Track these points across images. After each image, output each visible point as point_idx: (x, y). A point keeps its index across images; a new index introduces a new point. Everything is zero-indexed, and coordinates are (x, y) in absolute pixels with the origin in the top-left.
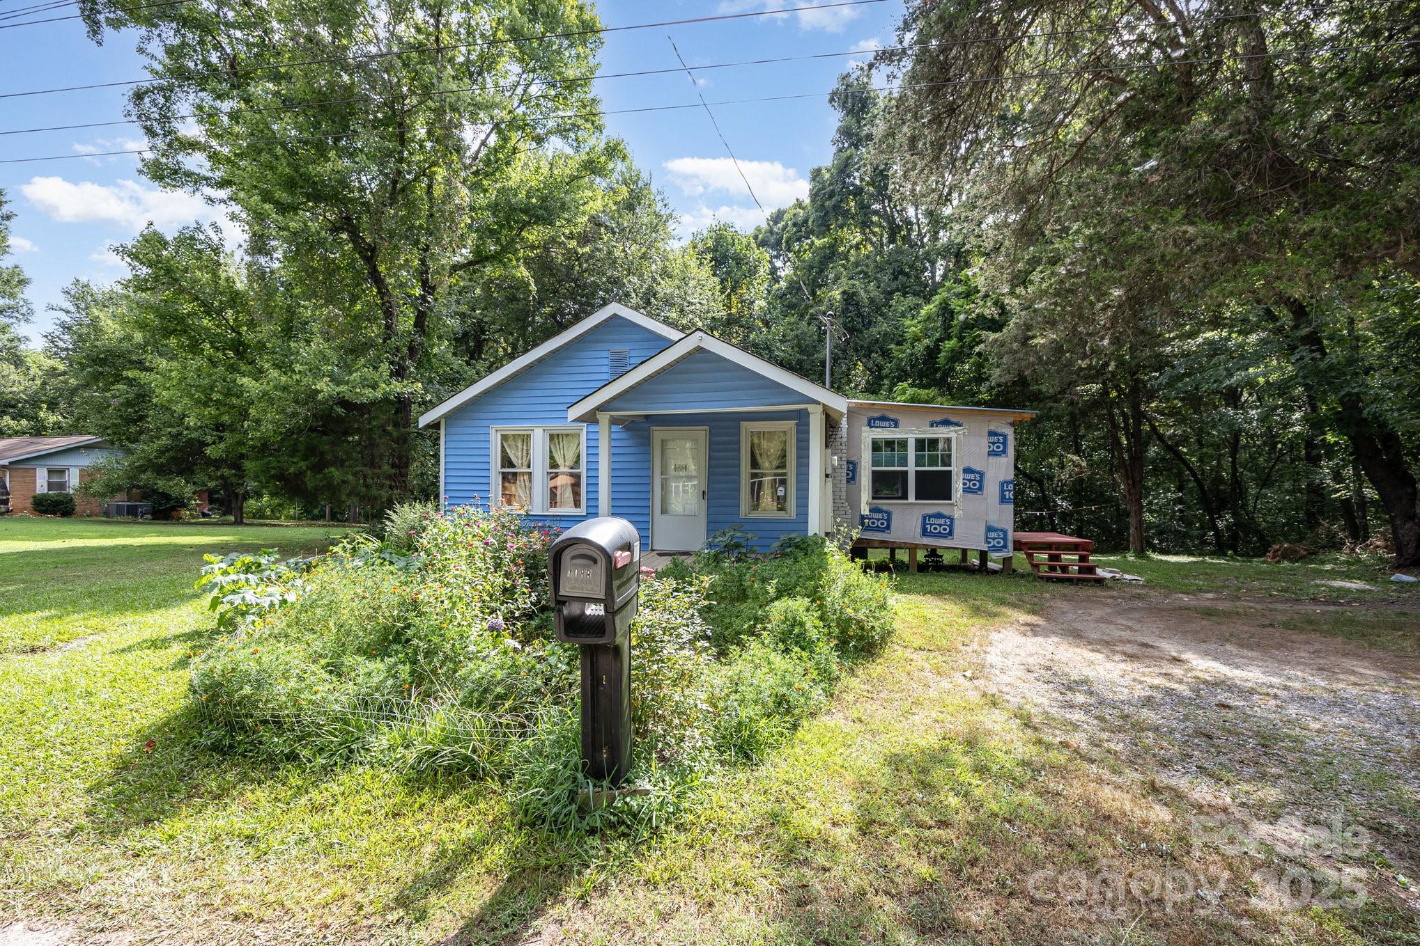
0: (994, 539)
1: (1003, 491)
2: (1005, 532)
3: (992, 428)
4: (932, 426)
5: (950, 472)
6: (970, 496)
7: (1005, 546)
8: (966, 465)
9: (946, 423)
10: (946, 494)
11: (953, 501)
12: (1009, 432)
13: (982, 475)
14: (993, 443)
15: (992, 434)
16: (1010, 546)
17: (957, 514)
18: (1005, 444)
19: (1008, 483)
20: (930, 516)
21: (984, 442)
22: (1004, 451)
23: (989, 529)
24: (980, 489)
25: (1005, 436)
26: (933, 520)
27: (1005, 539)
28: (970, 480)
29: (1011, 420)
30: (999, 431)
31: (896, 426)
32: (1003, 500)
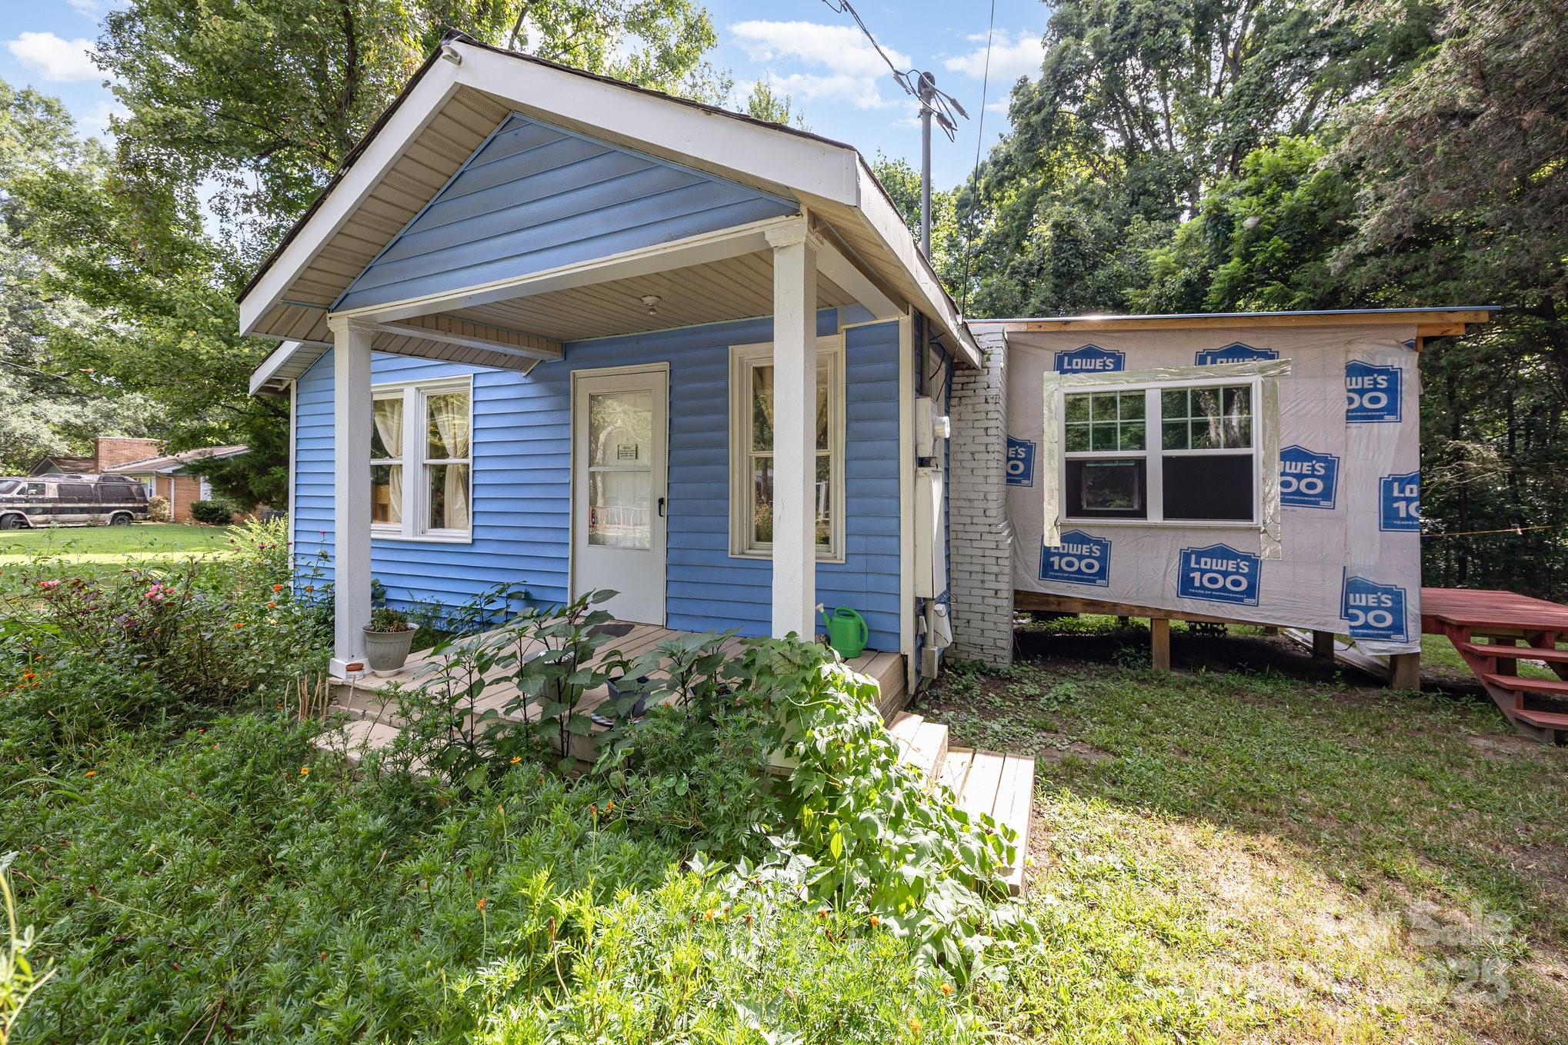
0: (1366, 609)
1: (1388, 500)
2: (1398, 596)
3: (1359, 354)
4: (1201, 360)
5: (1249, 458)
6: (1300, 510)
7: (1398, 628)
8: (1286, 443)
9: (1238, 352)
10: (1240, 506)
11: (1257, 521)
12: (1408, 365)
13: (1331, 464)
14: (1361, 392)
15: (1355, 370)
16: (1413, 627)
17: (1266, 551)
18: (1393, 391)
19: (1404, 481)
20: (1200, 554)
21: (1336, 392)
22: (1392, 409)
23: (1352, 586)
24: (1328, 494)
25: (1393, 376)
26: (1206, 563)
27: (1397, 610)
28: (1300, 477)
29: (1412, 334)
30: (1377, 362)
31: (1118, 366)
32: (1390, 519)
